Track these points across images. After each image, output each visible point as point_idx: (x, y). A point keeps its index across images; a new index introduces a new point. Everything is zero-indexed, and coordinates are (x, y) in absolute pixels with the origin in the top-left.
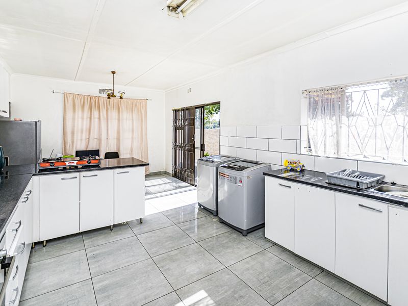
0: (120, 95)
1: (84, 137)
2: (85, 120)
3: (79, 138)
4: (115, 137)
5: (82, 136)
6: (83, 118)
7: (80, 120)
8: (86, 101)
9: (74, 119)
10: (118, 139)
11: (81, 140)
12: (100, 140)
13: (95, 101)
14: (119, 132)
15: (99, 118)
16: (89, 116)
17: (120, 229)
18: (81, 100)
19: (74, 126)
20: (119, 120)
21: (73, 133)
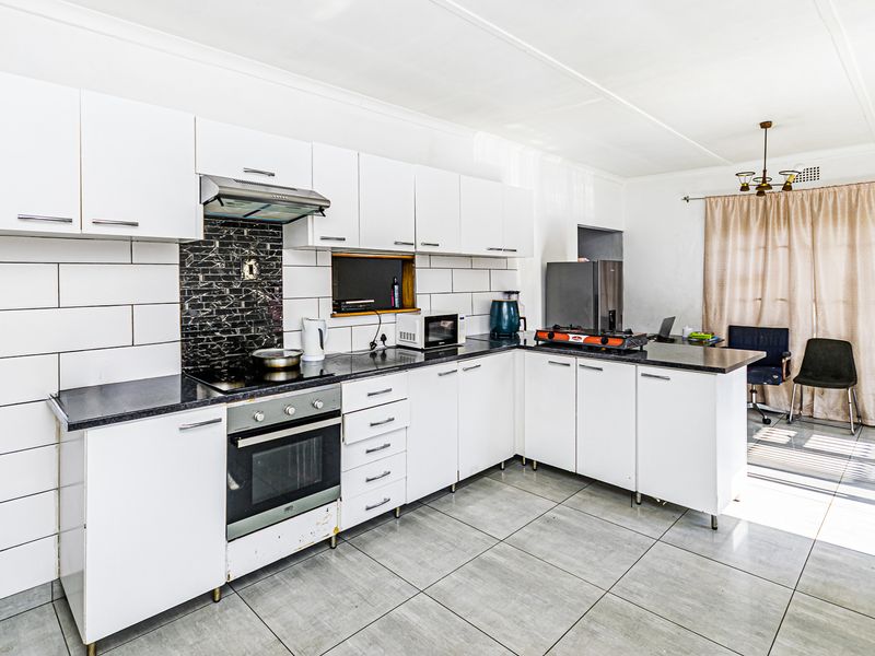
0: (782, 180)
1: (750, 296)
2: (752, 253)
3: (738, 296)
4: (841, 297)
5: (744, 291)
6: (746, 250)
7: (739, 254)
8: (753, 208)
9: (723, 252)
10: (851, 304)
11: (743, 301)
12: (790, 302)
13: (778, 203)
14: (852, 284)
15: (789, 247)
16: (762, 244)
17: (656, 511)
18: (741, 206)
19: (723, 270)
20: (852, 247)
21: (722, 285)
